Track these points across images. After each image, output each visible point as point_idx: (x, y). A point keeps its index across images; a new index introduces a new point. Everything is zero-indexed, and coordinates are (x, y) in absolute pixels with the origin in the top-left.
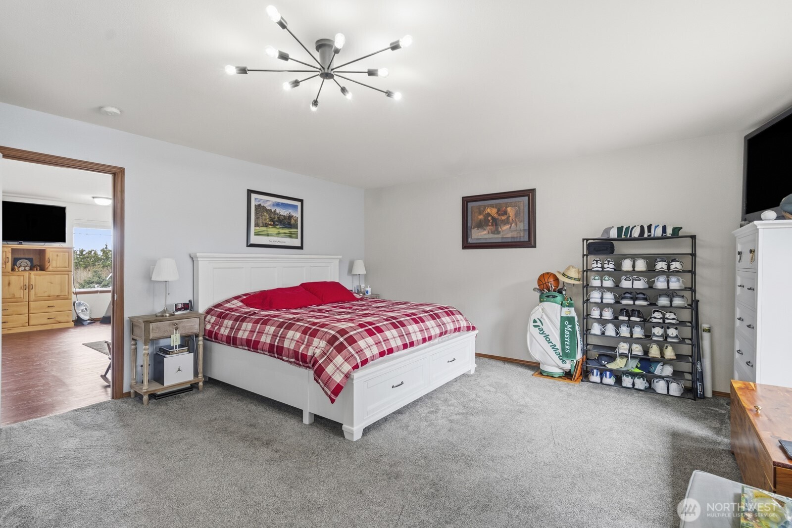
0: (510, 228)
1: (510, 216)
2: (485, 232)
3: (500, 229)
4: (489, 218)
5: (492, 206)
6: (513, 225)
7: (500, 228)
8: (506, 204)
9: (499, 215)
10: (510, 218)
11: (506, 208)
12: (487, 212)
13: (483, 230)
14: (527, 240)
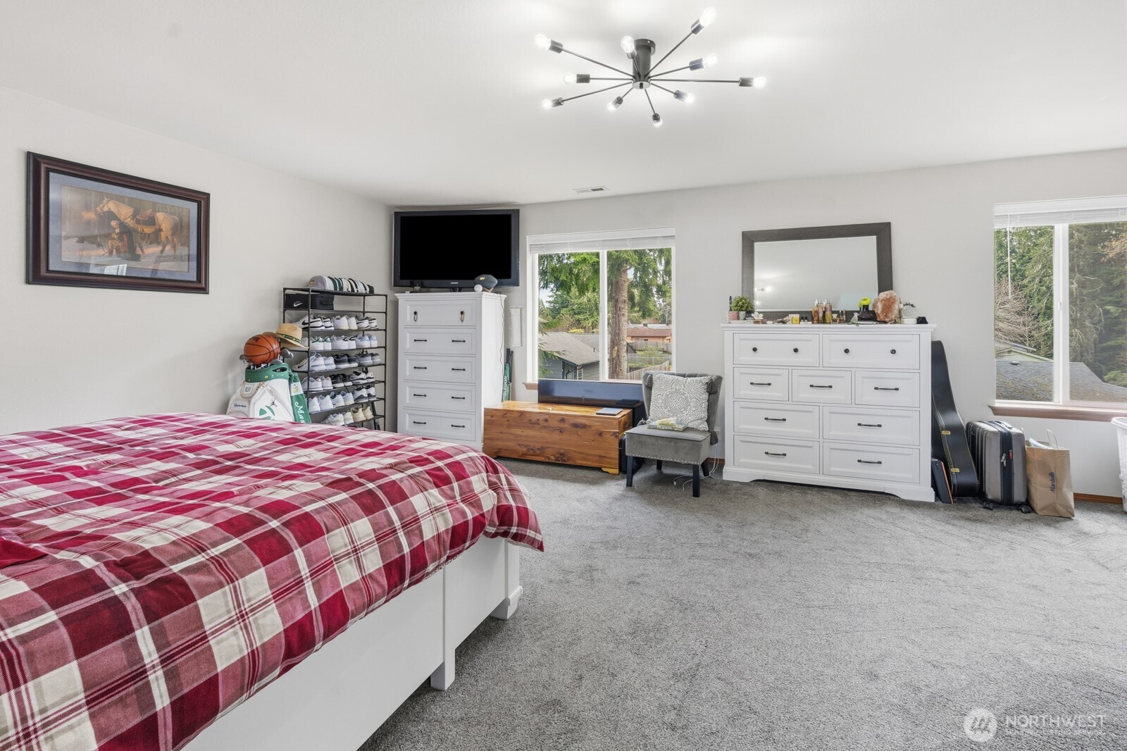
0: (162, 251)
1: (161, 230)
2: (101, 252)
3: (138, 251)
4: (113, 223)
5: (120, 199)
6: (168, 248)
7: (138, 249)
8: (154, 204)
9: (138, 222)
10: (162, 233)
11: (155, 211)
12: (106, 209)
13: (95, 246)
14: (195, 279)
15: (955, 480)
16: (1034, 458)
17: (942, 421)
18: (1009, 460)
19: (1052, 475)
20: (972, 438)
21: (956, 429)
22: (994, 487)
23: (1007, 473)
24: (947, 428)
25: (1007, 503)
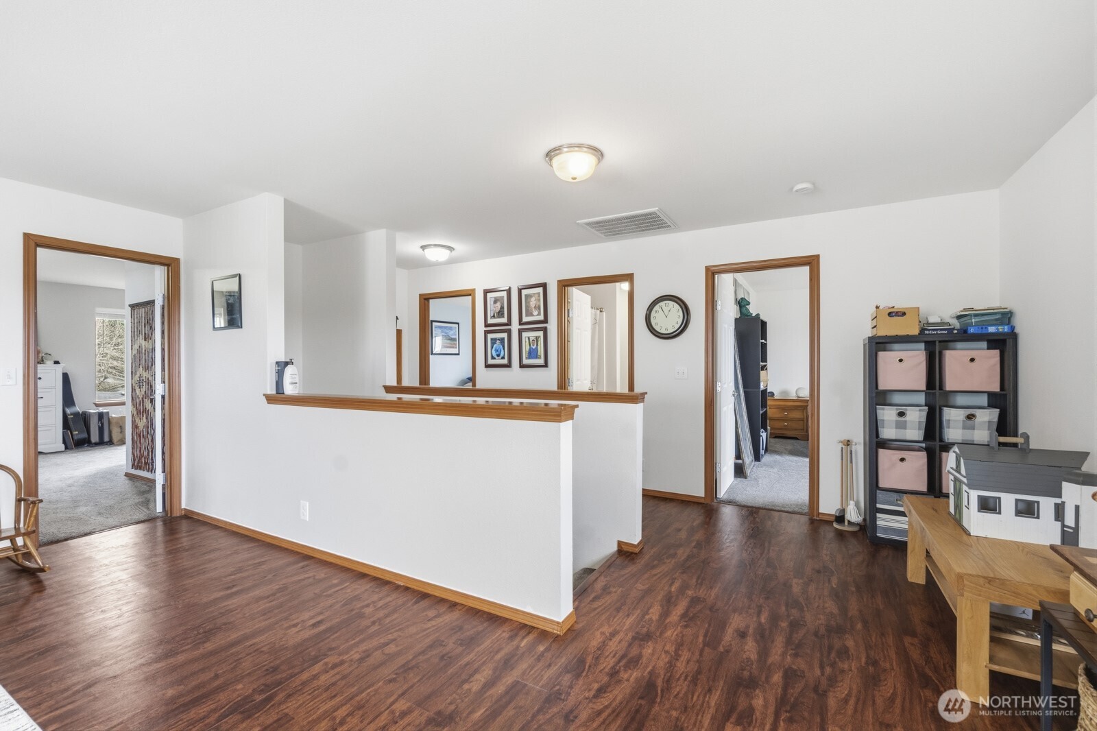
15: (75, 438)
16: (113, 421)
17: (68, 411)
18: (102, 424)
19: (121, 427)
20: (84, 418)
21: (76, 415)
22: (95, 438)
23: (101, 430)
24: (71, 414)
25: (101, 443)
